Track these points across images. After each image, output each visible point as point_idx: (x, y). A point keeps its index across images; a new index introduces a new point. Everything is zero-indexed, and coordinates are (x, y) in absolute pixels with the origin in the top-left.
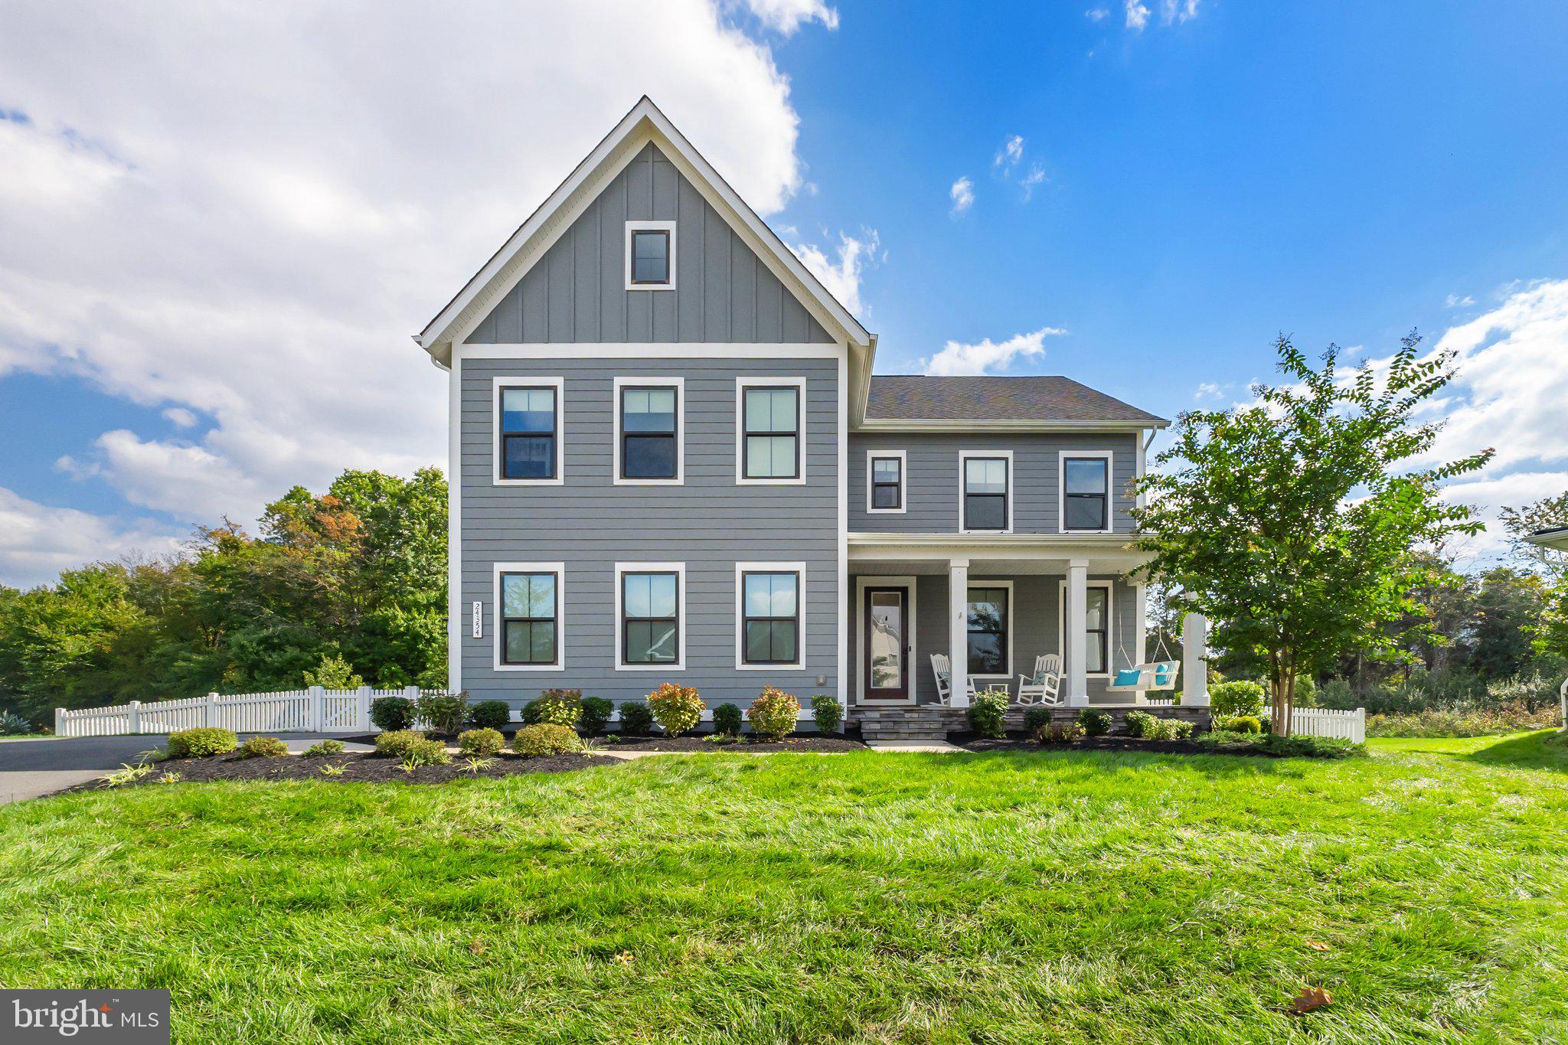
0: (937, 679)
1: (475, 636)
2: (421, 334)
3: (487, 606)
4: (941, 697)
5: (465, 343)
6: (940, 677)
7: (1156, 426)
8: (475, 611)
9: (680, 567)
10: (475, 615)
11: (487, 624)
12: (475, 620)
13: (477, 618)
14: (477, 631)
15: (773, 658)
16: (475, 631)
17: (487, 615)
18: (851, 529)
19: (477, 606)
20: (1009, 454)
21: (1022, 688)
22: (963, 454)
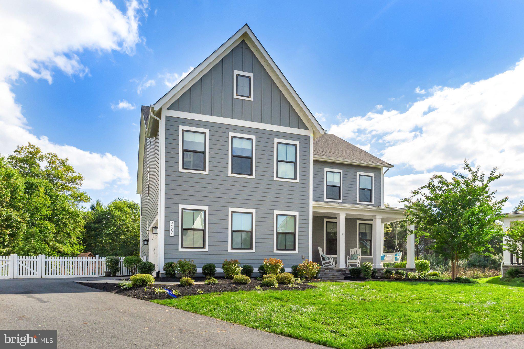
0: (321, 257)
1: (171, 235)
2: (154, 104)
3: (176, 222)
4: (323, 264)
5: (167, 109)
6: (322, 256)
7: (389, 167)
8: (171, 225)
9: (254, 211)
10: (171, 226)
11: (176, 231)
12: (171, 229)
13: (172, 227)
14: (172, 233)
15: (286, 248)
16: (171, 233)
17: (176, 227)
18: (313, 200)
19: (172, 223)
20: (341, 171)
21: (348, 261)
22: (326, 169)
